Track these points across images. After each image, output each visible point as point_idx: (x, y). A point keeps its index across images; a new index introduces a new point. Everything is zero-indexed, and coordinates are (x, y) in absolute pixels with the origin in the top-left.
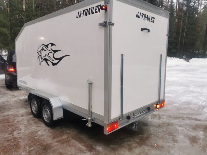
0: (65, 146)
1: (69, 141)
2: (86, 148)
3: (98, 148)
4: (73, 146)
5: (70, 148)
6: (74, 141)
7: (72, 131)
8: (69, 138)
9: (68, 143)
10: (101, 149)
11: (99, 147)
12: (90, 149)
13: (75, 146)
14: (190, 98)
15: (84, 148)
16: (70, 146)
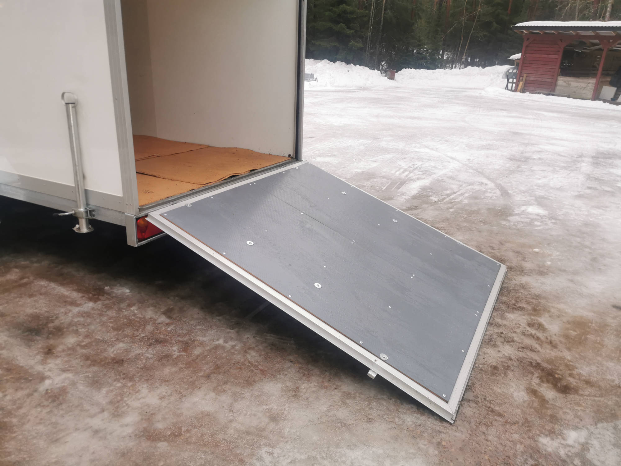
0: (16, 298)
1: (26, 284)
2: (80, 295)
3: (120, 291)
4: (41, 294)
5: (32, 299)
6: (43, 283)
7: (34, 259)
8: (28, 278)
9: (23, 289)
10: (128, 291)
11: (120, 288)
12: (94, 295)
13: (46, 294)
14: (375, 165)
15: (75, 295)
16: (31, 296)
